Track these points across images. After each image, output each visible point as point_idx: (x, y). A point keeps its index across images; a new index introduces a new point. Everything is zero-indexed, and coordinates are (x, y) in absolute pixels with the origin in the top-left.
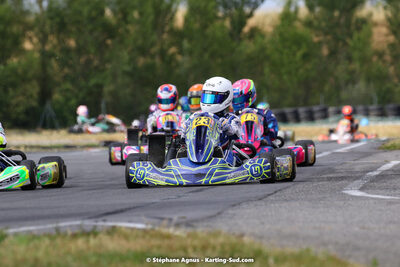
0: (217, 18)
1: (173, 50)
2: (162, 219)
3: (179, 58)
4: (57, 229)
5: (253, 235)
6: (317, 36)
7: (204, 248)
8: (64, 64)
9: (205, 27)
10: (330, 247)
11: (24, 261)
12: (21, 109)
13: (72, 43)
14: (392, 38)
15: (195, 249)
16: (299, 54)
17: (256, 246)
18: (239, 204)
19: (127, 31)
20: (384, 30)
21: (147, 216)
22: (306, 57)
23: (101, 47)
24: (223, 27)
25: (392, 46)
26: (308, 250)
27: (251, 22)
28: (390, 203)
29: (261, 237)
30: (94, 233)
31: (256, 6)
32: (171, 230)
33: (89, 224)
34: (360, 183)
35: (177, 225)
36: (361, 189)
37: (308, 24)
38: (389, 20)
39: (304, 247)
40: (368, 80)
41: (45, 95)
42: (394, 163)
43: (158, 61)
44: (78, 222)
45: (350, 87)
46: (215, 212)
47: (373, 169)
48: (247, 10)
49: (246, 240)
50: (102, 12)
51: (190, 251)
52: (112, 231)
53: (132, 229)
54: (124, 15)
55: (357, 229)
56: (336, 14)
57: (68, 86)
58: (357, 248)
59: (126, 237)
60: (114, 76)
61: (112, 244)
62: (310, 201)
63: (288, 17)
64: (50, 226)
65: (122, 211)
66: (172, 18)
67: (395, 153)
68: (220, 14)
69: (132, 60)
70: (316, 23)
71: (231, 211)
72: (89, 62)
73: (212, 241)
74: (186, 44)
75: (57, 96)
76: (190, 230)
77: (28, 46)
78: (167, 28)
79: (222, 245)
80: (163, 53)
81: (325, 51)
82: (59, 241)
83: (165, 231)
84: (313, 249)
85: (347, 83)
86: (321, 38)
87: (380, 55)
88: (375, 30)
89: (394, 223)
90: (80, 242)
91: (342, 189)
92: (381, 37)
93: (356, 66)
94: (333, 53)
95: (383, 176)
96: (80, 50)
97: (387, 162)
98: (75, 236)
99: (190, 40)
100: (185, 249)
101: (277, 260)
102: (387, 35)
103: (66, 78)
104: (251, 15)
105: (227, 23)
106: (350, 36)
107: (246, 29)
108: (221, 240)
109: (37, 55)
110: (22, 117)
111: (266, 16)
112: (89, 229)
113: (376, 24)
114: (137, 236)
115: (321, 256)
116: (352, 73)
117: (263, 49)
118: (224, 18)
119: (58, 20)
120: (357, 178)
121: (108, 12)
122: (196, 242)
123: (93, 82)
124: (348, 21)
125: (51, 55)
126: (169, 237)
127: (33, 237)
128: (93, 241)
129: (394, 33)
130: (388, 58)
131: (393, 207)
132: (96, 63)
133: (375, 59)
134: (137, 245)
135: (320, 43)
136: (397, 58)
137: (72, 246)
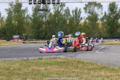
1: (67, 28)
2: (67, 56)
4: (50, 57)
7: (74, 61)
8: (49, 29)
9: (72, 24)
10: (95, 61)
11: (46, 62)
12: (42, 36)
13: (51, 26)
14: (102, 26)
15: (73, 61)
16: (87, 29)
19: (59, 24)
20: (101, 25)
21: (65, 55)
22: (88, 29)
23: (55, 27)
25: (102, 27)
27: (80, 23)
28: (103, 54)
29: (83, 59)
31: (80, 21)
33: (55, 57)
34: (98, 50)
35: (70, 57)
36: (98, 51)
37: (89, 24)
38: (102, 23)
39: (91, 61)
40: (98, 33)
41: (46, 34)
42: (103, 47)
43: (64, 29)
47: (100, 48)
48: (79, 21)
49: (81, 60)
50: (55, 21)
52: (59, 58)
54: (59, 22)
55: (98, 58)
56: (93, 22)
57: (50, 33)
58: (99, 62)
59: (62, 59)
61: (59, 60)
63: (85, 23)
64: (49, 57)
65: (60, 54)
66: (67, 22)
69: (60, 29)
71: (78, 55)
72: (53, 29)
73: (76, 60)
74: (69, 27)
75: (48, 35)
76: (72, 58)
77: (43, 26)
78: (66, 24)
79: (77, 61)
80: (65, 28)
81: (91, 28)
82: (51, 59)
83: (68, 58)
85: (95, 33)
86: (91, 26)
87: (100, 29)
88: (99, 25)
90: (54, 60)
91: (95, 51)
93: (96, 31)
94: (92, 29)
95: (101, 49)
96: (52, 27)
98: (53, 59)
101: (86, 63)
103: (49, 31)
104: (79, 22)
105: (76, 23)
106: (95, 26)
108: (77, 60)
109: (45, 28)
110: (42, 38)
111: (82, 22)
113: (99, 24)
115: (93, 63)
116: (95, 32)
117: (81, 28)
118: (75, 22)
119: (48, 22)
121: (56, 21)
123: (54, 32)
124: (95, 23)
125: (47, 28)
126: (68, 59)
127: (47, 59)
128: (56, 60)
129: (103, 26)
134: (64, 60)
136: (103, 29)
137: (53, 60)
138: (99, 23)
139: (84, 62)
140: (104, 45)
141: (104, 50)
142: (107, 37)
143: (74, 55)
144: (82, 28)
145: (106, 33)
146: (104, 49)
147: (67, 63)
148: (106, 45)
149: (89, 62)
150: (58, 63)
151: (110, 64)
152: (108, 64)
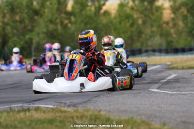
0: (87, 6)
1: (66, 22)
2: (61, 103)
3: (69, 25)
4: (11, 108)
5: (105, 110)
6: (136, 14)
7: (82, 117)
8: (13, 28)
9: (81, 10)
10: (143, 116)
13: (18, 18)
14: (172, 16)
15: (77, 118)
16: (128, 25)
17: (107, 116)
18: (99, 96)
19: (44, 12)
20: (169, 11)
21: (55, 102)
22: (132, 25)
23: (32, 20)
24: (91, 10)
25: (173, 19)
26: (132, 118)
27: (104, 8)
28: (172, 95)
29: (109, 112)
30: (29, 110)
32: (66, 109)
33: (26, 106)
34: (157, 85)
35: (69, 106)
36: (158, 88)
37: (132, 9)
38: (171, 6)
39: (130, 116)
40: (161, 35)
41: (4, 44)
42: (173, 76)
44: (21, 105)
45: (152, 39)
46: (87, 100)
47: (164, 79)
48: (102, 2)
49: (102, 113)
50: (32, 4)
51: (75, 118)
52: (37, 109)
53: (47, 108)
54: (43, 5)
55: (156, 107)
56: (146, 4)
57: (15, 38)
58: (156, 117)
59: (44, 112)
60: (38, 34)
61: (37, 115)
62: (133, 94)
63: (122, 6)
64: (7, 107)
65: (42, 99)
66: (66, 6)
67: (174, 71)
68: (90, 4)
69: (47, 26)
70: (135, 8)
71: (95, 99)
72: (25, 27)
73: (86, 113)
74: (73, 19)
75: (10, 44)
76: (75, 108)
78: (64, 11)
79: (91, 116)
80: (61, 23)
81: (140, 22)
82: (11, 114)
84: (135, 117)
85: (151, 37)
86: (139, 16)
87: (167, 23)
89: (174, 104)
90: (22, 114)
91: (148, 88)
92: (167, 15)
93: (155, 29)
94: (144, 23)
95: (168, 82)
97: (170, 75)
98: (19, 111)
99: (75, 16)
100: (72, 118)
102: (170, 14)
104: (104, 5)
105: (93, 9)
106: (153, 14)
107: (102, 11)
108: (90, 113)
112: (26, 108)
113: (164, 9)
114: (49, 112)
115: (139, 121)
116: (152, 32)
118: (91, 6)
119: (10, 7)
120: (156, 83)
121: (35, 3)
122: (78, 114)
123: (27, 37)
124: (151, 7)
125: (7, 24)
126: (65, 112)
128: (28, 114)
129: (174, 13)
130: (171, 25)
131: (173, 97)
132: (29, 27)
133: (164, 25)
134: (49, 116)
135: (138, 18)
136: (175, 25)
137: (18, 116)
138: (163, 5)
139: (112, 117)
140: (178, 69)
141: (176, 85)
142: (187, 47)
143: (84, 100)
144: (115, 21)
145: (184, 34)
146: (176, 80)
147: (61, 122)
148: (183, 68)
149: (127, 118)
150: (33, 124)
151: (190, 123)
152: (184, 122)
